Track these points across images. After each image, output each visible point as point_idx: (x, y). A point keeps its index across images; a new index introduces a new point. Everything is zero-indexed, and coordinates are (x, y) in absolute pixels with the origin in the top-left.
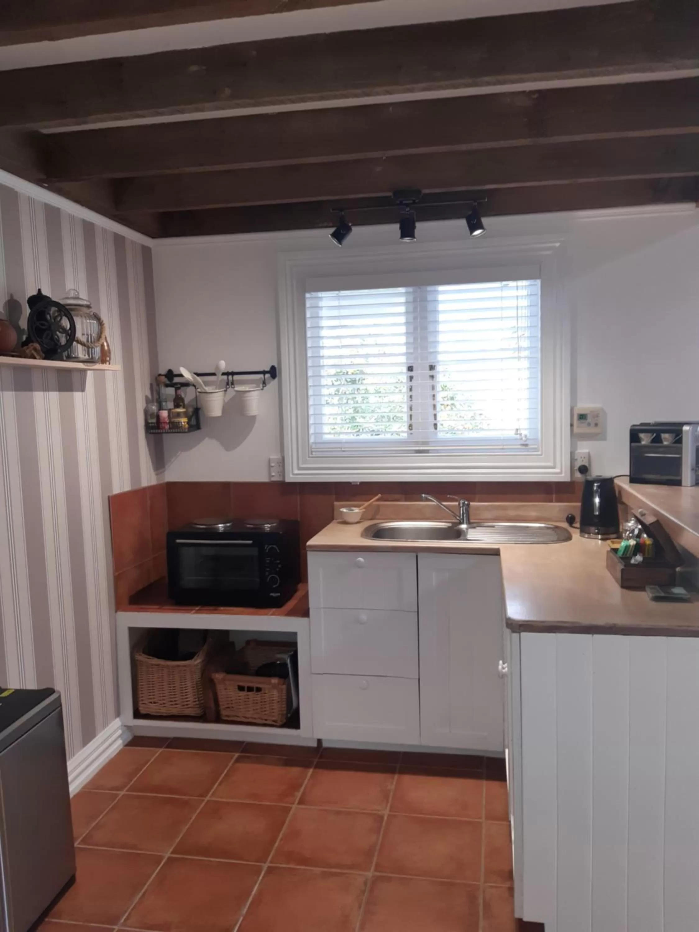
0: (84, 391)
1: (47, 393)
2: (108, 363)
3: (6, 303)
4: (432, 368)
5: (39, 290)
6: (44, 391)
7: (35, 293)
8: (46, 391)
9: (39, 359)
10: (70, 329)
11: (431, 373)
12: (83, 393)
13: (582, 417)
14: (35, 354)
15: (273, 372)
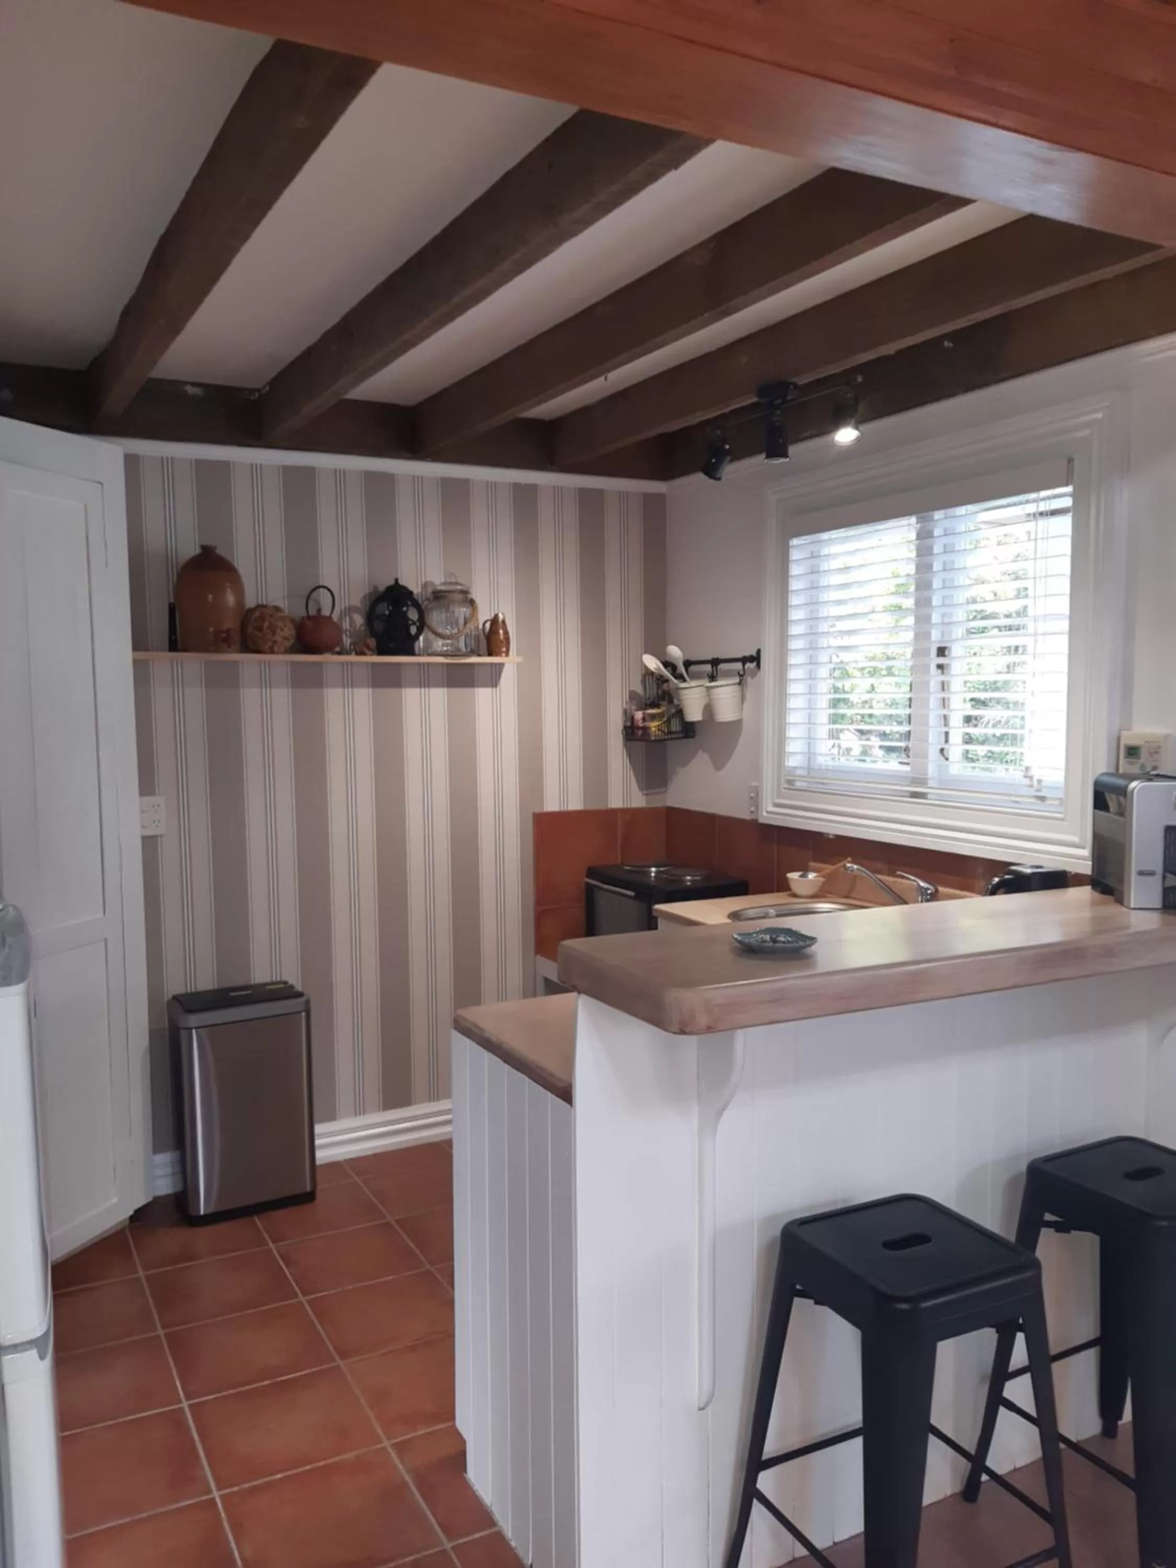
0: (496, 686)
1: (427, 690)
2: (504, 655)
3: (365, 597)
4: (941, 652)
5: (397, 580)
6: (421, 687)
7: (392, 582)
8: (425, 687)
9: (371, 655)
10: (418, 620)
11: (941, 660)
12: (494, 689)
13: (1132, 752)
14: (365, 649)
15: (756, 659)
